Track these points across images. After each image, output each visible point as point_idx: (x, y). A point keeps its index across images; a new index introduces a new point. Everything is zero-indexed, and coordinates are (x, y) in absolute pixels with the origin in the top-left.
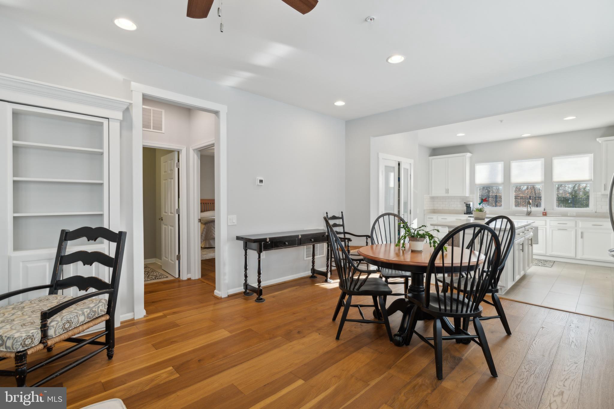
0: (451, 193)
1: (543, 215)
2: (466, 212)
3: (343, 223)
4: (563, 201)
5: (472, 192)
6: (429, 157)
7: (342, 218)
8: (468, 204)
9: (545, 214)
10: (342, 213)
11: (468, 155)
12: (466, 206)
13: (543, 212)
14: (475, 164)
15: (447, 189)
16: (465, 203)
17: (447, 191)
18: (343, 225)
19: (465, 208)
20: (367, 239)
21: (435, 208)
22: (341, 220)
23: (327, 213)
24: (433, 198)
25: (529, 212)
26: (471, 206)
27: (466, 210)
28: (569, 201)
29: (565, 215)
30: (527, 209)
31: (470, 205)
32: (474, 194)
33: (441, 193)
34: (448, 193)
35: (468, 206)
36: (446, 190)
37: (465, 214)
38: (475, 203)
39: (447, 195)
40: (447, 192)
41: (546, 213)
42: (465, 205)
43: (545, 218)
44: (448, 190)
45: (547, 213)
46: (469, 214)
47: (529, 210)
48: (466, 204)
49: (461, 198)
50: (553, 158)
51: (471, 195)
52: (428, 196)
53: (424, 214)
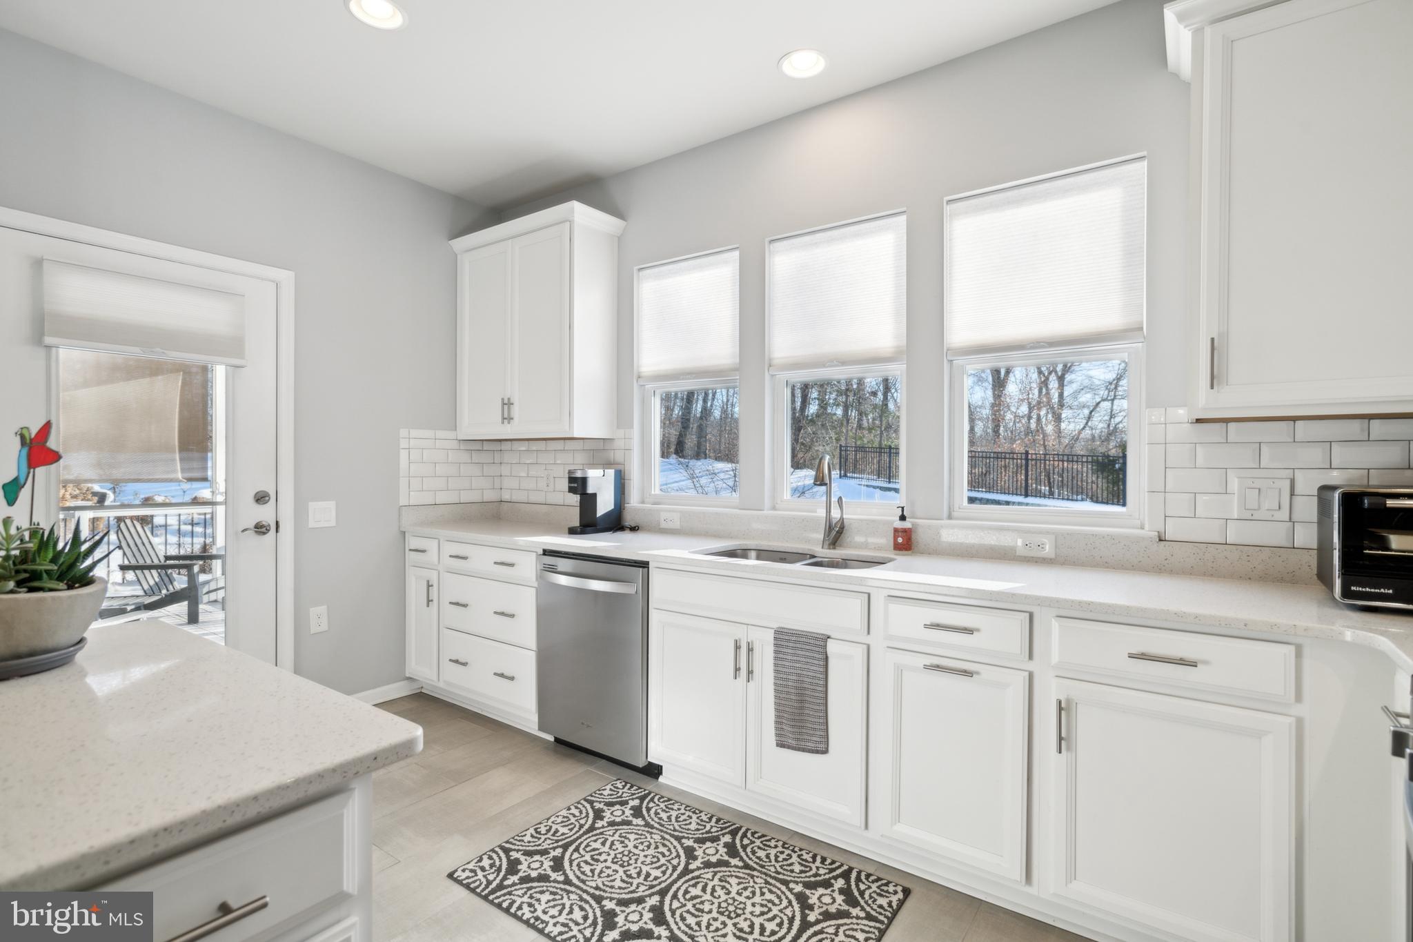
6: (448, 239)
8: (576, 480)
9: (903, 544)
11: (583, 215)
15: (506, 401)
17: (508, 410)
21: (505, 496)
30: (829, 510)
31: (583, 481)
34: (509, 420)
35: (578, 490)
38: (635, 476)
40: (505, 415)
44: (510, 403)
45: (915, 539)
48: (571, 480)
49: (588, 445)
50: (948, 209)
51: (620, 434)
52: (451, 435)
53: (399, 527)
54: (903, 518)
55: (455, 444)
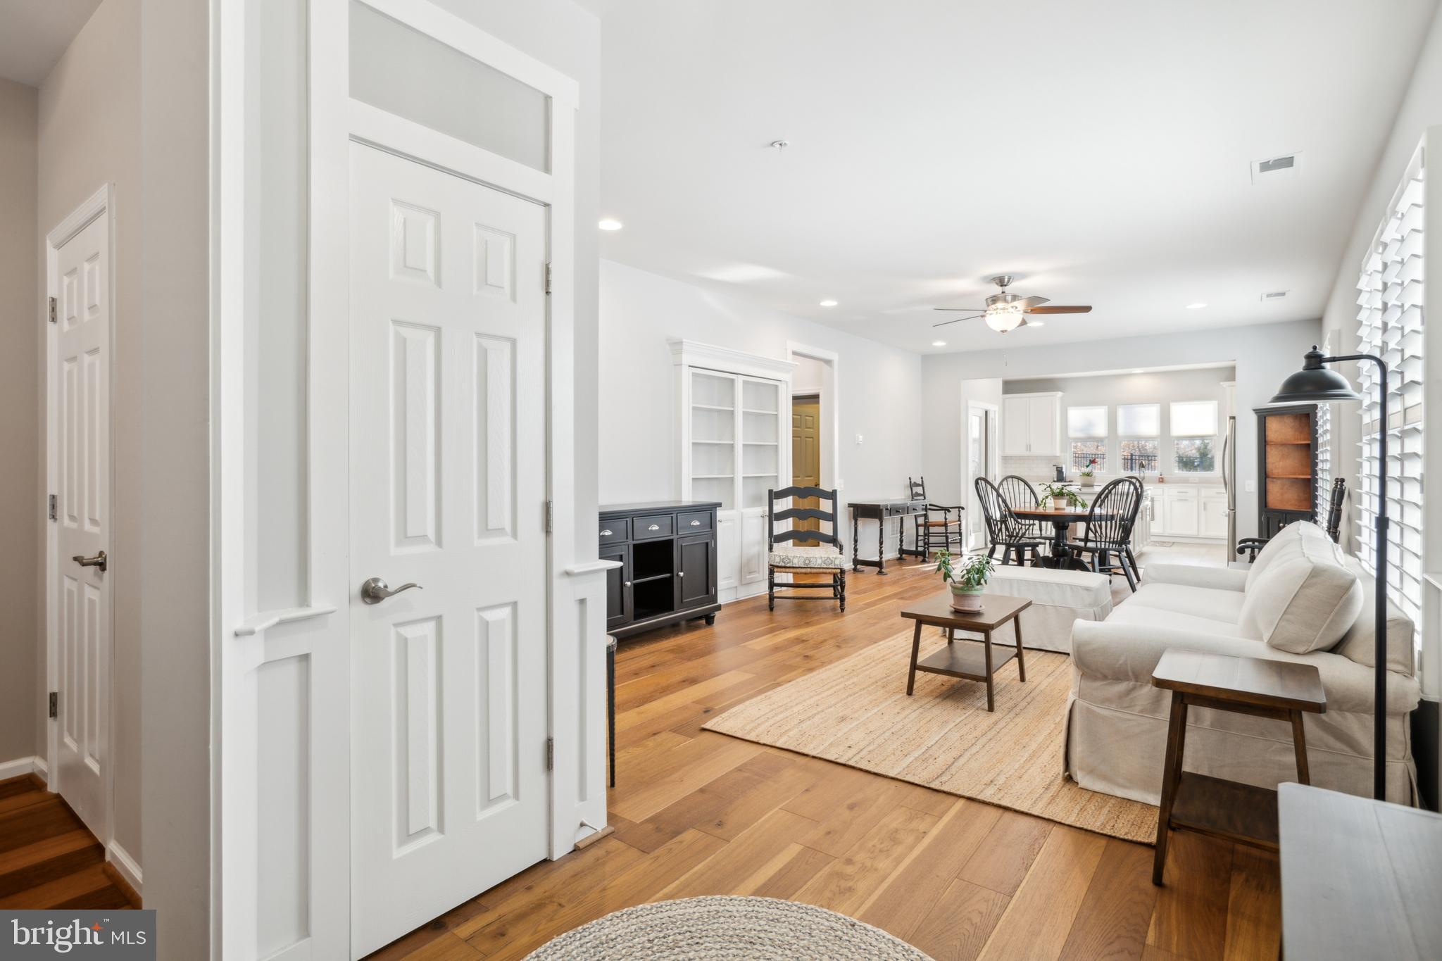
0: (1036, 451)
1: (1160, 482)
2: (1056, 480)
3: (924, 492)
4: (1186, 463)
5: (1063, 448)
7: (922, 485)
9: (1161, 480)
10: (922, 478)
11: (1060, 394)
12: (1057, 470)
13: (1160, 478)
14: (1068, 408)
15: (1028, 444)
16: (1054, 465)
17: (1029, 448)
18: (923, 495)
19: (1056, 473)
20: (946, 514)
21: (1009, 473)
22: (921, 488)
23: (910, 479)
24: (1006, 459)
26: (1064, 470)
27: (1056, 476)
28: (1196, 464)
29: (1185, 481)
31: (1062, 468)
32: (1067, 451)
33: (1020, 451)
35: (1060, 471)
36: (1027, 446)
38: (1068, 466)
39: (1027, 454)
41: (1162, 478)
42: (1055, 468)
43: (1161, 485)
44: (1030, 446)
45: (1165, 479)
47: (1142, 475)
48: (1057, 468)
49: (1048, 458)
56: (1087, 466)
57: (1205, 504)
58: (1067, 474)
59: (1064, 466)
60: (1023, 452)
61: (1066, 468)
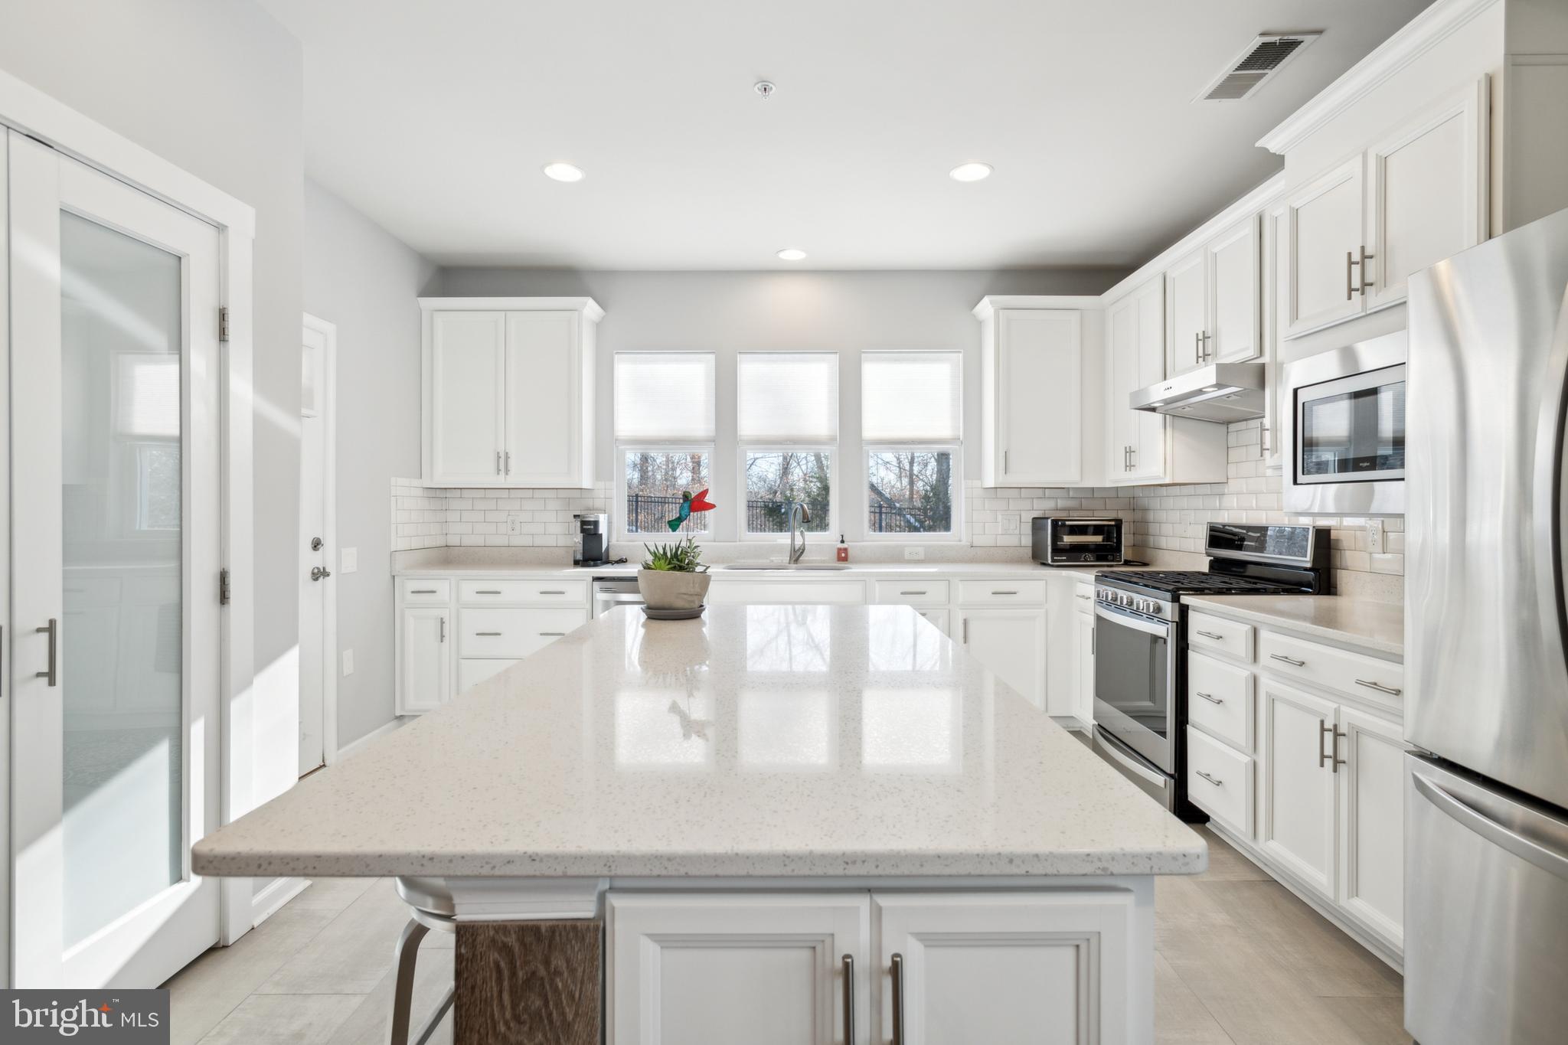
0: (523, 474)
1: (840, 561)
2: (579, 557)
5: (601, 471)
6: (419, 299)
8: (589, 523)
9: (844, 558)
11: (589, 308)
12: (583, 531)
13: (839, 550)
14: (616, 357)
15: (502, 455)
16: (575, 516)
17: (503, 462)
19: (579, 538)
21: (453, 540)
24: (440, 494)
25: (797, 548)
26: (603, 529)
27: (580, 547)
29: (897, 557)
30: (793, 539)
31: (596, 523)
32: (612, 480)
33: (476, 471)
34: (507, 471)
35: (589, 531)
36: (499, 457)
37: (576, 563)
38: (615, 520)
39: (501, 481)
40: (502, 467)
41: (845, 550)
42: (579, 524)
43: (845, 572)
44: (507, 457)
45: (850, 552)
46: (595, 565)
47: (799, 542)
48: (583, 523)
49: (562, 494)
50: (863, 355)
51: (601, 485)
52: (416, 482)
53: (391, 572)
54: (842, 542)
55: (419, 492)
56: (674, 525)
57: (965, 622)
58: (614, 541)
59: (603, 520)
60: (489, 478)
61: (610, 523)
